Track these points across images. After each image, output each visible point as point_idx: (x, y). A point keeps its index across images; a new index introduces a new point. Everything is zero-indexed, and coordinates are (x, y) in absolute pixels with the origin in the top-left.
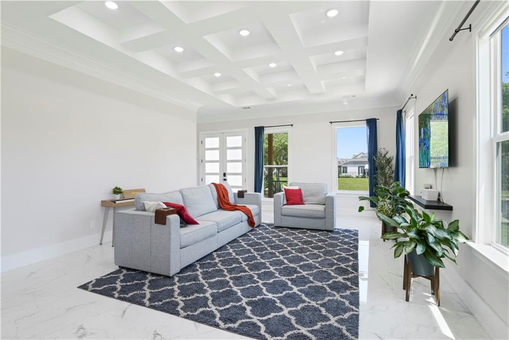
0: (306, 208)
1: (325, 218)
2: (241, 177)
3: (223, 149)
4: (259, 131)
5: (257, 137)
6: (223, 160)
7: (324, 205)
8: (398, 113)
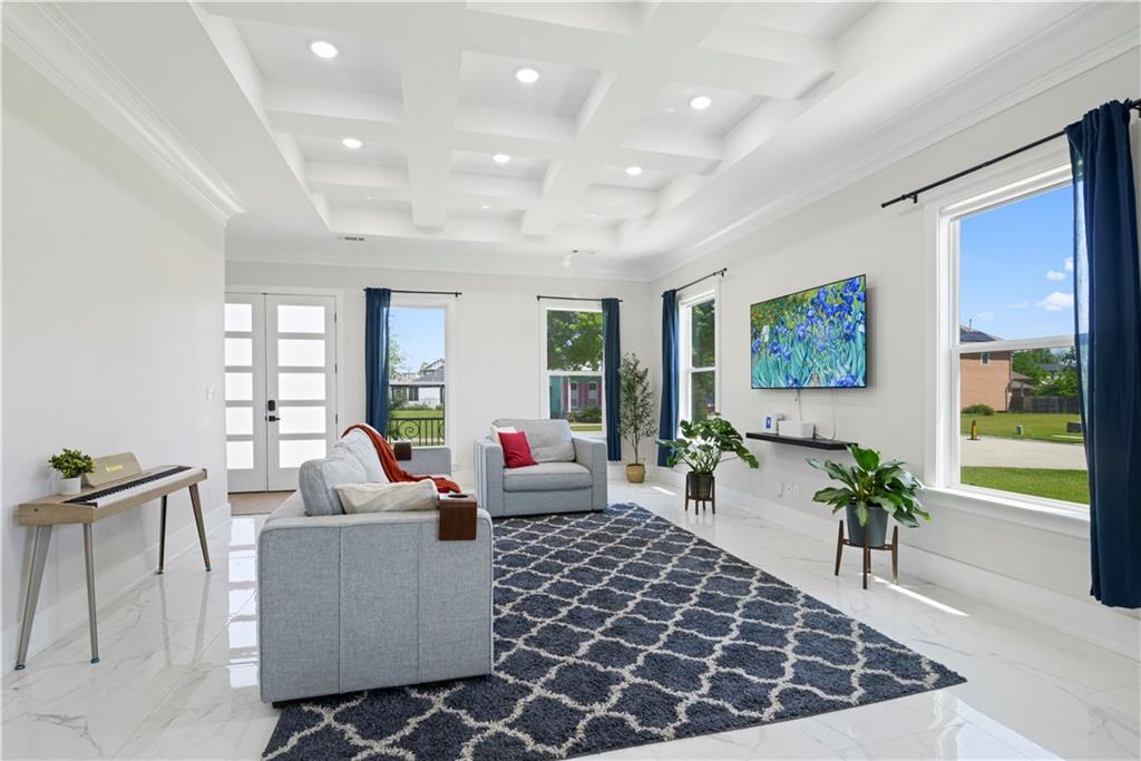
0: (542, 470)
1: (591, 487)
2: (322, 410)
3: (265, 335)
4: (380, 300)
5: (372, 313)
6: (265, 367)
7: (574, 461)
8: (666, 295)
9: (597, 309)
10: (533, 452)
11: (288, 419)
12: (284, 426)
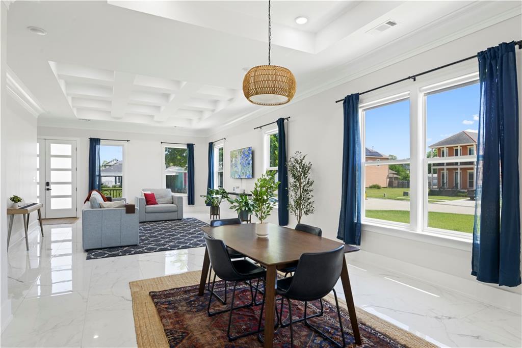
0: (160, 206)
1: (177, 211)
2: (70, 186)
3: (45, 156)
4: (96, 142)
5: (92, 148)
6: (45, 168)
7: (172, 203)
8: (210, 143)
9: (185, 147)
10: (157, 200)
11: (55, 190)
12: (53, 193)
